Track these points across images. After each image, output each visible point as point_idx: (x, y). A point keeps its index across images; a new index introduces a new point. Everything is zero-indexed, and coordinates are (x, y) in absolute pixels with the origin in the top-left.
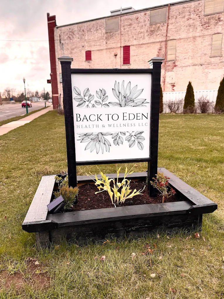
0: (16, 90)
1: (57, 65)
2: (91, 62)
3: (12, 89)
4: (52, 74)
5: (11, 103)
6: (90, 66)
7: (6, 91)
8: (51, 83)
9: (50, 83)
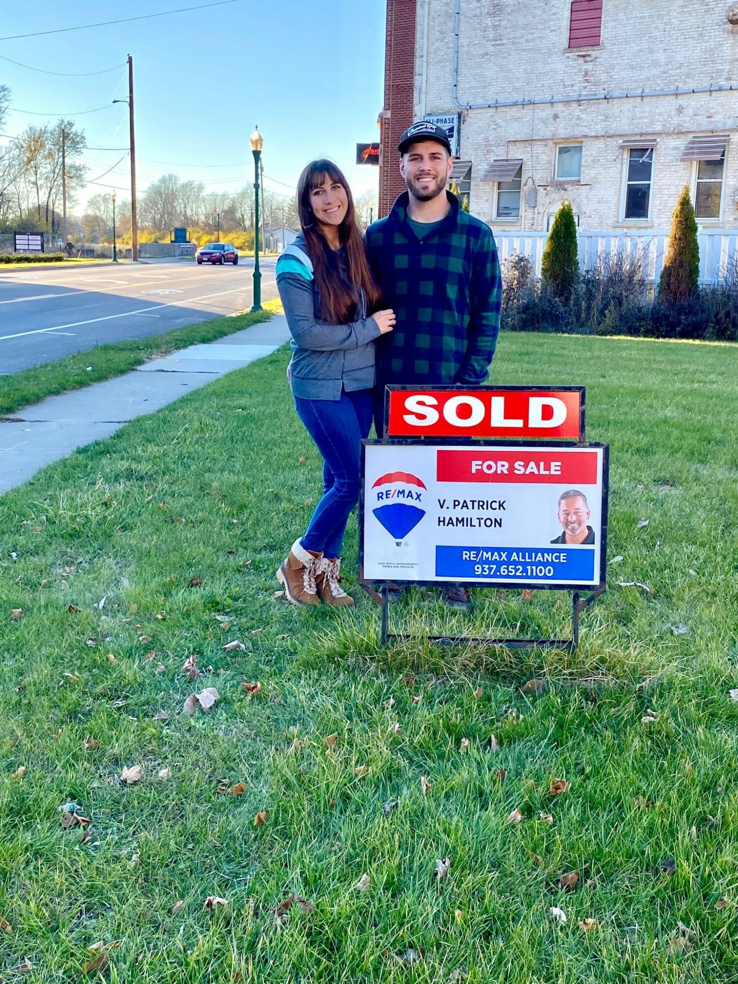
0: (205, 193)
1: (417, 70)
2: (594, 53)
3: (184, 186)
4: (389, 114)
5: (178, 252)
6: (586, 74)
7: (160, 194)
8: (381, 159)
9: (373, 159)
